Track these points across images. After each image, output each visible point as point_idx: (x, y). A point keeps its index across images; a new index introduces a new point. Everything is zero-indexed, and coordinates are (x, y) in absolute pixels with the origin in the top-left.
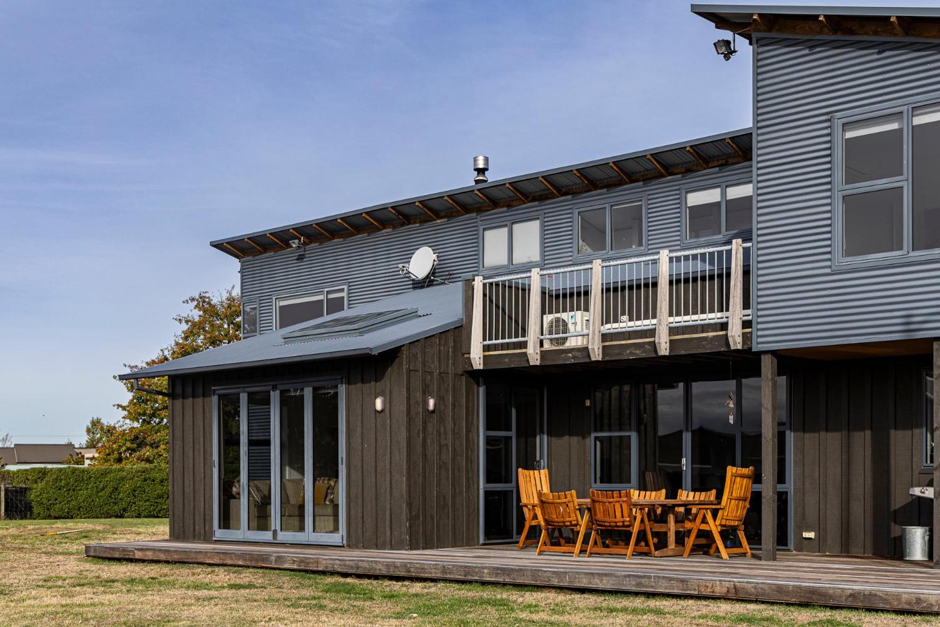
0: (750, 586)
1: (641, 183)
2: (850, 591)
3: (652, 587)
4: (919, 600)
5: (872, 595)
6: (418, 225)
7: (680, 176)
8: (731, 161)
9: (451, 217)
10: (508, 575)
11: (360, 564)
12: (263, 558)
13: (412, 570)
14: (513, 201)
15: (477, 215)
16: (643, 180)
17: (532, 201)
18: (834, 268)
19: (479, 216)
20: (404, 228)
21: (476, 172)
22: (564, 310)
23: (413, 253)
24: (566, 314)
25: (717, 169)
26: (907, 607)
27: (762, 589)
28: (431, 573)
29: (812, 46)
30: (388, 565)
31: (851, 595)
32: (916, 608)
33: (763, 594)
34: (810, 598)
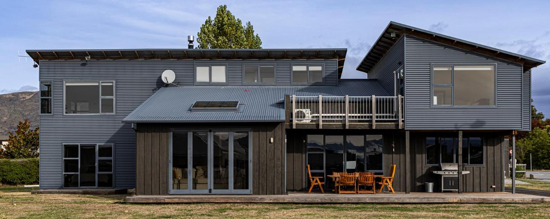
0: (465, 199)
1: (274, 59)
2: (494, 199)
3: (433, 201)
4: (513, 200)
5: (500, 199)
6: (160, 59)
7: (290, 59)
8: (311, 57)
9: (179, 59)
10: (377, 200)
11: (307, 199)
12: (252, 199)
13: (333, 200)
14: (213, 57)
15: (193, 60)
16: (275, 58)
17: (222, 58)
18: (431, 107)
19: (194, 61)
20: (152, 60)
21: (189, 42)
22: (304, 108)
23: (164, 71)
24: (305, 109)
25: (306, 59)
26: (510, 202)
27: (469, 199)
28: (342, 201)
29: (424, 42)
30: (321, 199)
31: (495, 200)
32: (512, 202)
33: (469, 201)
34: (483, 201)
